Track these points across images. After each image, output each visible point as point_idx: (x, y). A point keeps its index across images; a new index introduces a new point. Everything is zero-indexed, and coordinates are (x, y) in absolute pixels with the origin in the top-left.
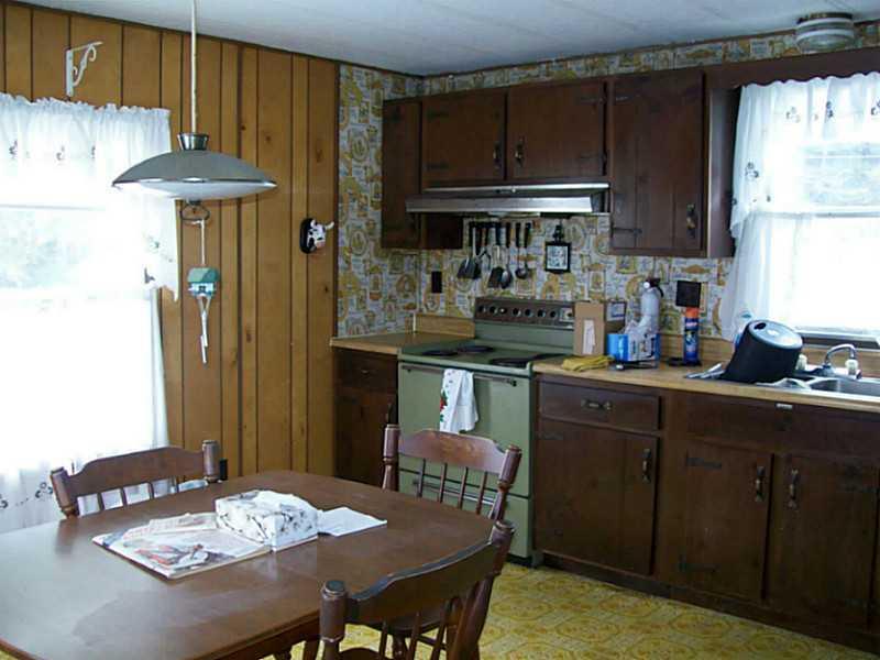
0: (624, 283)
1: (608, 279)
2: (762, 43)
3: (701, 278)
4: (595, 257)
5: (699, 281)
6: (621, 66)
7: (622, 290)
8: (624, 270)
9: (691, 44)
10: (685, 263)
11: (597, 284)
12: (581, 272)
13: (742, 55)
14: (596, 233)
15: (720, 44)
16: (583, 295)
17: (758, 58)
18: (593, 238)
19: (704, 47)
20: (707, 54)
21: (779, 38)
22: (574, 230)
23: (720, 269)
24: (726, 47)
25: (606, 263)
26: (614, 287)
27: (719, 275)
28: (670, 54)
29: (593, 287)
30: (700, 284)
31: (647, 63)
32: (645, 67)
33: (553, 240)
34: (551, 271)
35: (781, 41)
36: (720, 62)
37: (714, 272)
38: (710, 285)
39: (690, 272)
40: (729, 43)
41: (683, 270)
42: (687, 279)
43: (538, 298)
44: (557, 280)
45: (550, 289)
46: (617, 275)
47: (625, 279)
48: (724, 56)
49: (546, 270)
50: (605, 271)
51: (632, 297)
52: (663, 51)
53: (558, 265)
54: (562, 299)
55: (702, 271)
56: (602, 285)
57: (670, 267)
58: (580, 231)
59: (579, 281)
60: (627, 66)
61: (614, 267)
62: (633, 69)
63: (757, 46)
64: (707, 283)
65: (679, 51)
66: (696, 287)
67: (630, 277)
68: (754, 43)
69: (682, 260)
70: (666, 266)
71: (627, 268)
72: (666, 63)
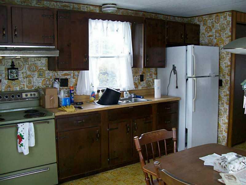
0: (41, 81)
1: (34, 80)
2: (84, 7)
3: (68, 77)
4: (29, 73)
5: (67, 78)
6: (36, 4)
7: (40, 84)
8: (41, 77)
9: (63, 2)
10: (62, 73)
11: (30, 82)
12: (23, 79)
13: (79, 9)
14: (28, 64)
15: (72, 4)
16: (24, 87)
17: (83, 11)
18: (27, 66)
19: (67, 4)
20: (68, 6)
21: (89, 6)
22: (19, 63)
23: (74, 74)
24: (74, 5)
25: (33, 74)
26: (37, 83)
27: (73, 76)
28: (55, 4)
29: (28, 84)
30: (68, 79)
31: (47, 5)
32: (46, 6)
33: (11, 67)
34: (10, 79)
35: (89, 7)
36: (71, 9)
37: (72, 75)
38: (71, 79)
39: (64, 76)
40: (74, 4)
41: (62, 75)
42: (64, 78)
43: (3, 91)
44: (12, 83)
45: (9, 87)
46: (38, 78)
47: (41, 80)
48: (73, 8)
49: (9, 79)
50: (33, 78)
51: (44, 86)
52: (53, 2)
53: (14, 77)
54: (15, 90)
55: (68, 75)
56: (32, 83)
57: (57, 74)
58: (21, 64)
59: (22, 82)
60: (39, 5)
61: (36, 76)
62: (41, 6)
63: (83, 7)
64: (70, 78)
65: (58, 3)
66: (67, 80)
67: (43, 79)
68: (82, 6)
69: (62, 72)
70: (56, 74)
71: (42, 76)
72: (53, 6)
